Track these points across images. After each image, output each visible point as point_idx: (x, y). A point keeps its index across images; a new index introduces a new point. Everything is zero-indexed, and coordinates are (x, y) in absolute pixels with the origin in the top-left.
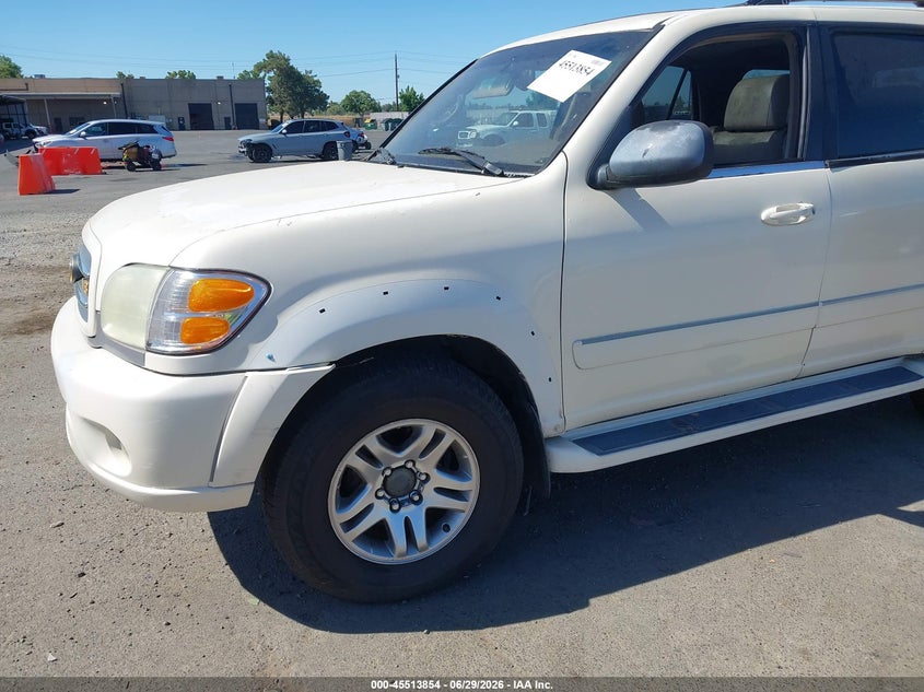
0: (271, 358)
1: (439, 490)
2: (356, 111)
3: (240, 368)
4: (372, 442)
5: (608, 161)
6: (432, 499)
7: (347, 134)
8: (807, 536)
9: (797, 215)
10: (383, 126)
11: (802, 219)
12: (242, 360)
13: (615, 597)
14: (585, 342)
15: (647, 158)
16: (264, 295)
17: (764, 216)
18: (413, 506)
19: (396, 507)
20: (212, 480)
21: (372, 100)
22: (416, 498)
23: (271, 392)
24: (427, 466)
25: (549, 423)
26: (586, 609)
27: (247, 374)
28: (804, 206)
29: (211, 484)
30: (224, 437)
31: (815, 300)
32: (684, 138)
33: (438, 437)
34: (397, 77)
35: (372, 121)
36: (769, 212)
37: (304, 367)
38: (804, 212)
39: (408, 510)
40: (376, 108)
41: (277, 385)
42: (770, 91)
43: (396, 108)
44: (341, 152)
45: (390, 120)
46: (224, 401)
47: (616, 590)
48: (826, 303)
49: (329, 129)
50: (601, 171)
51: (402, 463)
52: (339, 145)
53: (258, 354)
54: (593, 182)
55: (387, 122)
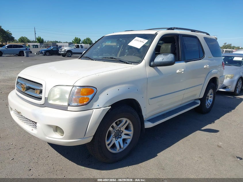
0: (98, 106)
1: (125, 134)
2: (23, 42)
3: (92, 108)
4: (114, 124)
5: (154, 61)
6: (124, 137)
7: (26, 49)
8: (188, 136)
9: (182, 72)
10: (32, 47)
11: (183, 72)
12: (92, 106)
13: (161, 153)
14: (151, 99)
15: (163, 61)
16: (96, 91)
17: (177, 72)
18: (120, 139)
19: (117, 139)
20: (85, 136)
21: (28, 39)
22: (120, 137)
23: (100, 113)
24: (123, 129)
25: (145, 117)
26: (157, 157)
27: (93, 110)
28: (183, 70)
29: (84, 137)
30: (89, 125)
31: (184, 89)
32: (171, 57)
33: (126, 122)
34: (35, 33)
35: (28, 45)
36: (178, 71)
37: (105, 107)
38: (183, 71)
39: (119, 140)
40: (29, 42)
41: (101, 112)
42: (170, 46)
43: (36, 42)
44: (25, 54)
45: (34, 45)
46: (89, 117)
47: (161, 152)
48: (186, 89)
49: (21, 48)
50: (152, 63)
51: (118, 129)
52: (24, 52)
53: (95, 105)
54: (150, 66)
55: (33, 46)
